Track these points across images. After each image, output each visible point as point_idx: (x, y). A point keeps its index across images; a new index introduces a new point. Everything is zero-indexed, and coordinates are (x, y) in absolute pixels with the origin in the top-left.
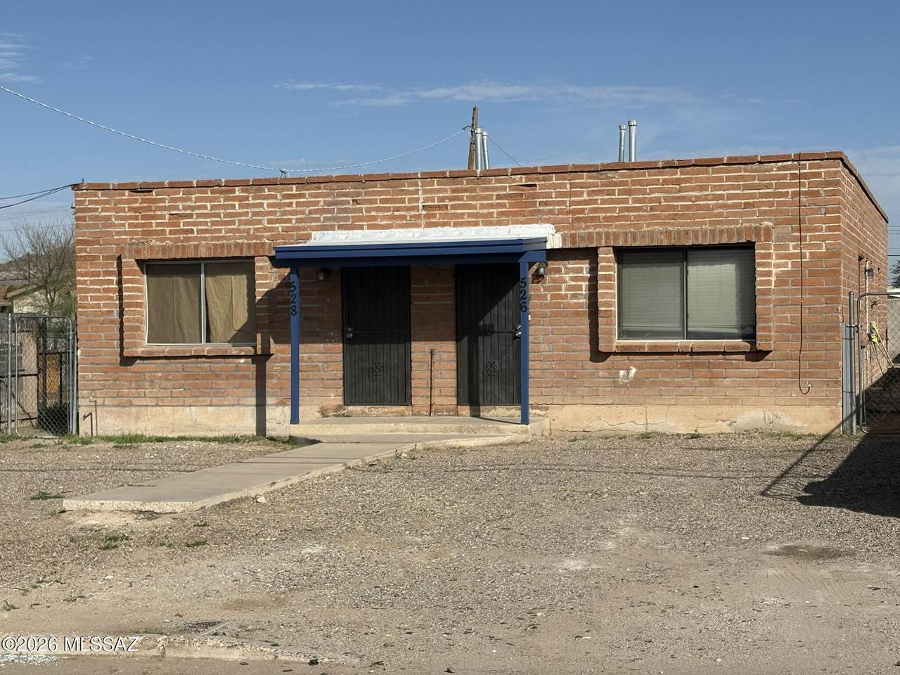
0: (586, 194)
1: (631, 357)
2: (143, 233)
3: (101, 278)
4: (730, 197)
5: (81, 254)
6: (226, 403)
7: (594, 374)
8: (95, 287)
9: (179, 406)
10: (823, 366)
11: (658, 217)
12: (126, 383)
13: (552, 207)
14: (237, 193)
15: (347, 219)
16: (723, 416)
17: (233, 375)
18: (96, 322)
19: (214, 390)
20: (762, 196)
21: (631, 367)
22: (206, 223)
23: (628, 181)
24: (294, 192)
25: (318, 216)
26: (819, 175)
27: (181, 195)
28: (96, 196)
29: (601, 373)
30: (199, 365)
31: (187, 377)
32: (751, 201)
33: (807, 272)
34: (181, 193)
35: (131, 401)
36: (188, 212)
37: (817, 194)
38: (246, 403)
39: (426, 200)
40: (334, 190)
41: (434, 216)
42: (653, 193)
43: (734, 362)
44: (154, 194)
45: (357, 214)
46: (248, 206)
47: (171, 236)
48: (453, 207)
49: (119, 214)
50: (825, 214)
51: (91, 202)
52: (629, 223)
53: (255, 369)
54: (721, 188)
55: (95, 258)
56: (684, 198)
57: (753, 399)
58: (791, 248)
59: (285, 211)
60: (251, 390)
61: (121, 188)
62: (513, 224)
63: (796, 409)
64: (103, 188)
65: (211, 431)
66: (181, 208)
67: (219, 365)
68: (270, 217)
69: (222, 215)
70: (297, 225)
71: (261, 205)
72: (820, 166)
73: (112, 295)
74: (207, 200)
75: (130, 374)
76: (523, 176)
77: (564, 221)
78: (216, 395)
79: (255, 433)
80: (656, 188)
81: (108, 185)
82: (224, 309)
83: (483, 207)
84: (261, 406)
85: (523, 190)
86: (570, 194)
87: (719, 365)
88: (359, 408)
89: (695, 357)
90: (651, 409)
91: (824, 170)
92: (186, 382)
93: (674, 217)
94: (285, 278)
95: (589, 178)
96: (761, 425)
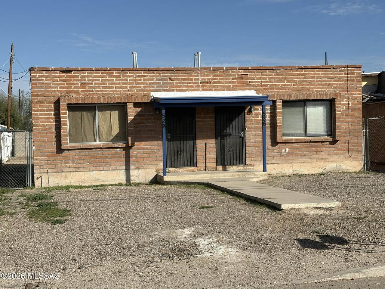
0: (268, 78)
1: (287, 144)
2: (67, 91)
3: (45, 112)
4: (323, 81)
5: (34, 101)
6: (110, 169)
7: (272, 151)
8: (42, 116)
9: (87, 171)
10: (357, 146)
11: (296, 88)
12: (59, 162)
13: (254, 84)
14: (115, 74)
15: (167, 87)
16: (322, 166)
17: (115, 156)
18: (44, 133)
19: (104, 163)
20: (334, 81)
21: (287, 148)
22: (99, 87)
23: (284, 74)
24: (142, 74)
25: (154, 85)
26: (354, 74)
27: (87, 74)
28: (42, 73)
29: (275, 151)
30: (97, 152)
31: (91, 158)
32: (330, 83)
33: (351, 110)
34: (87, 73)
35: (62, 170)
36: (90, 82)
37: (353, 81)
38: (120, 168)
39: (202, 79)
40: (161, 74)
41: (205, 86)
42: (294, 79)
43: (325, 145)
44: (73, 73)
45: (171, 85)
46: (120, 80)
47: (81, 93)
48: (214, 83)
49: (54, 82)
50: (357, 88)
51: (39, 76)
52: (285, 90)
53: (125, 153)
54: (319, 77)
55: (41, 103)
56: (306, 81)
57: (332, 159)
58: (345, 101)
59: (138, 83)
60: (123, 162)
61: (56, 70)
62: (239, 90)
63: (347, 162)
64: (47, 70)
65: (104, 182)
66: (87, 80)
67: (107, 152)
68: (131, 85)
69: (107, 84)
70: (144, 89)
71: (126, 80)
72: (354, 70)
73: (51, 120)
74: (100, 77)
75: (62, 157)
76: (243, 71)
77: (259, 89)
78: (106, 166)
79: (125, 182)
80: (295, 77)
81: (49, 68)
82: (106, 126)
83: (226, 83)
84: (128, 170)
85: (243, 76)
86: (262, 79)
87: (320, 147)
88: (173, 169)
89: (311, 143)
90: (294, 164)
91: (356, 72)
92: (91, 160)
93: (302, 88)
94: (138, 113)
95: (270, 72)
96: (335, 169)
